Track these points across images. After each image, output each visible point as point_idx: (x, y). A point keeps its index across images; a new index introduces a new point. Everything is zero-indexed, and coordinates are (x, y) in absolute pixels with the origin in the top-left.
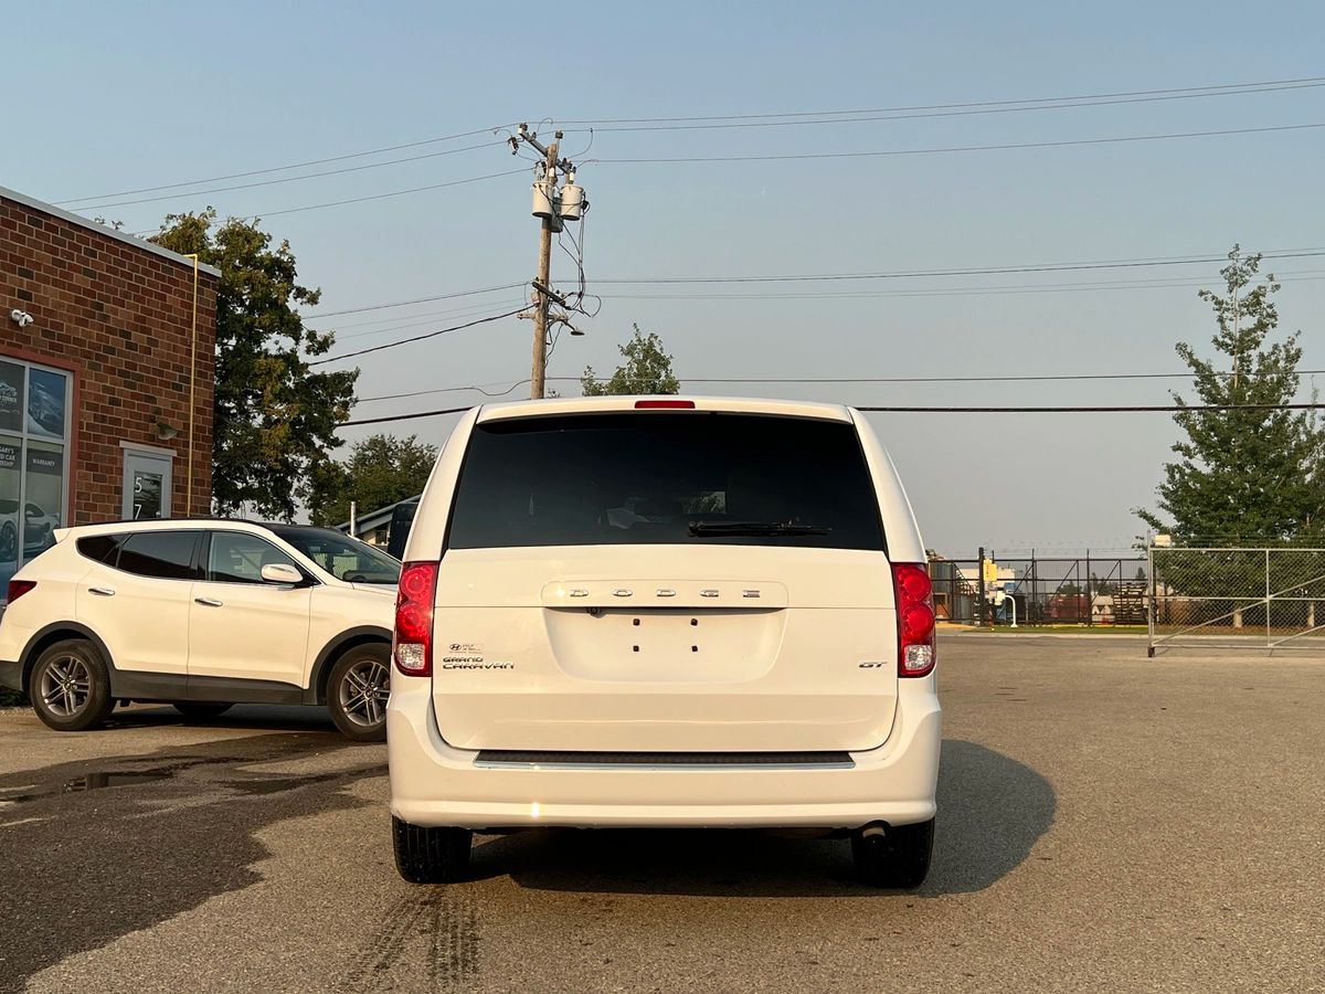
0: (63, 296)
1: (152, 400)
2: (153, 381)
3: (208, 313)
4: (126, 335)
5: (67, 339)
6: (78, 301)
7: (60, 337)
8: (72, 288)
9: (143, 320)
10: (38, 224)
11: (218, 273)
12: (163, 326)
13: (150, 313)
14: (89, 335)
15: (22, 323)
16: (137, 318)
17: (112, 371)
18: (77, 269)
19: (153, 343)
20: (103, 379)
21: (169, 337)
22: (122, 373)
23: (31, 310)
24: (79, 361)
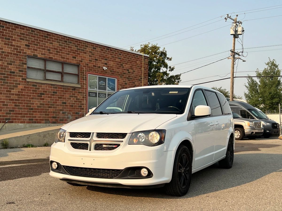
0: (114, 63)
1: (134, 83)
2: (134, 79)
3: (146, 64)
4: (128, 70)
5: (115, 72)
6: (117, 64)
7: (114, 72)
8: (116, 62)
9: (132, 67)
10: (108, 50)
11: (148, 56)
12: (136, 68)
13: (133, 65)
14: (120, 71)
15: (105, 69)
16: (130, 67)
17: (125, 78)
18: (117, 58)
19: (134, 71)
20: (123, 79)
21: (138, 70)
22: (127, 78)
23: (107, 67)
24: (118, 76)
